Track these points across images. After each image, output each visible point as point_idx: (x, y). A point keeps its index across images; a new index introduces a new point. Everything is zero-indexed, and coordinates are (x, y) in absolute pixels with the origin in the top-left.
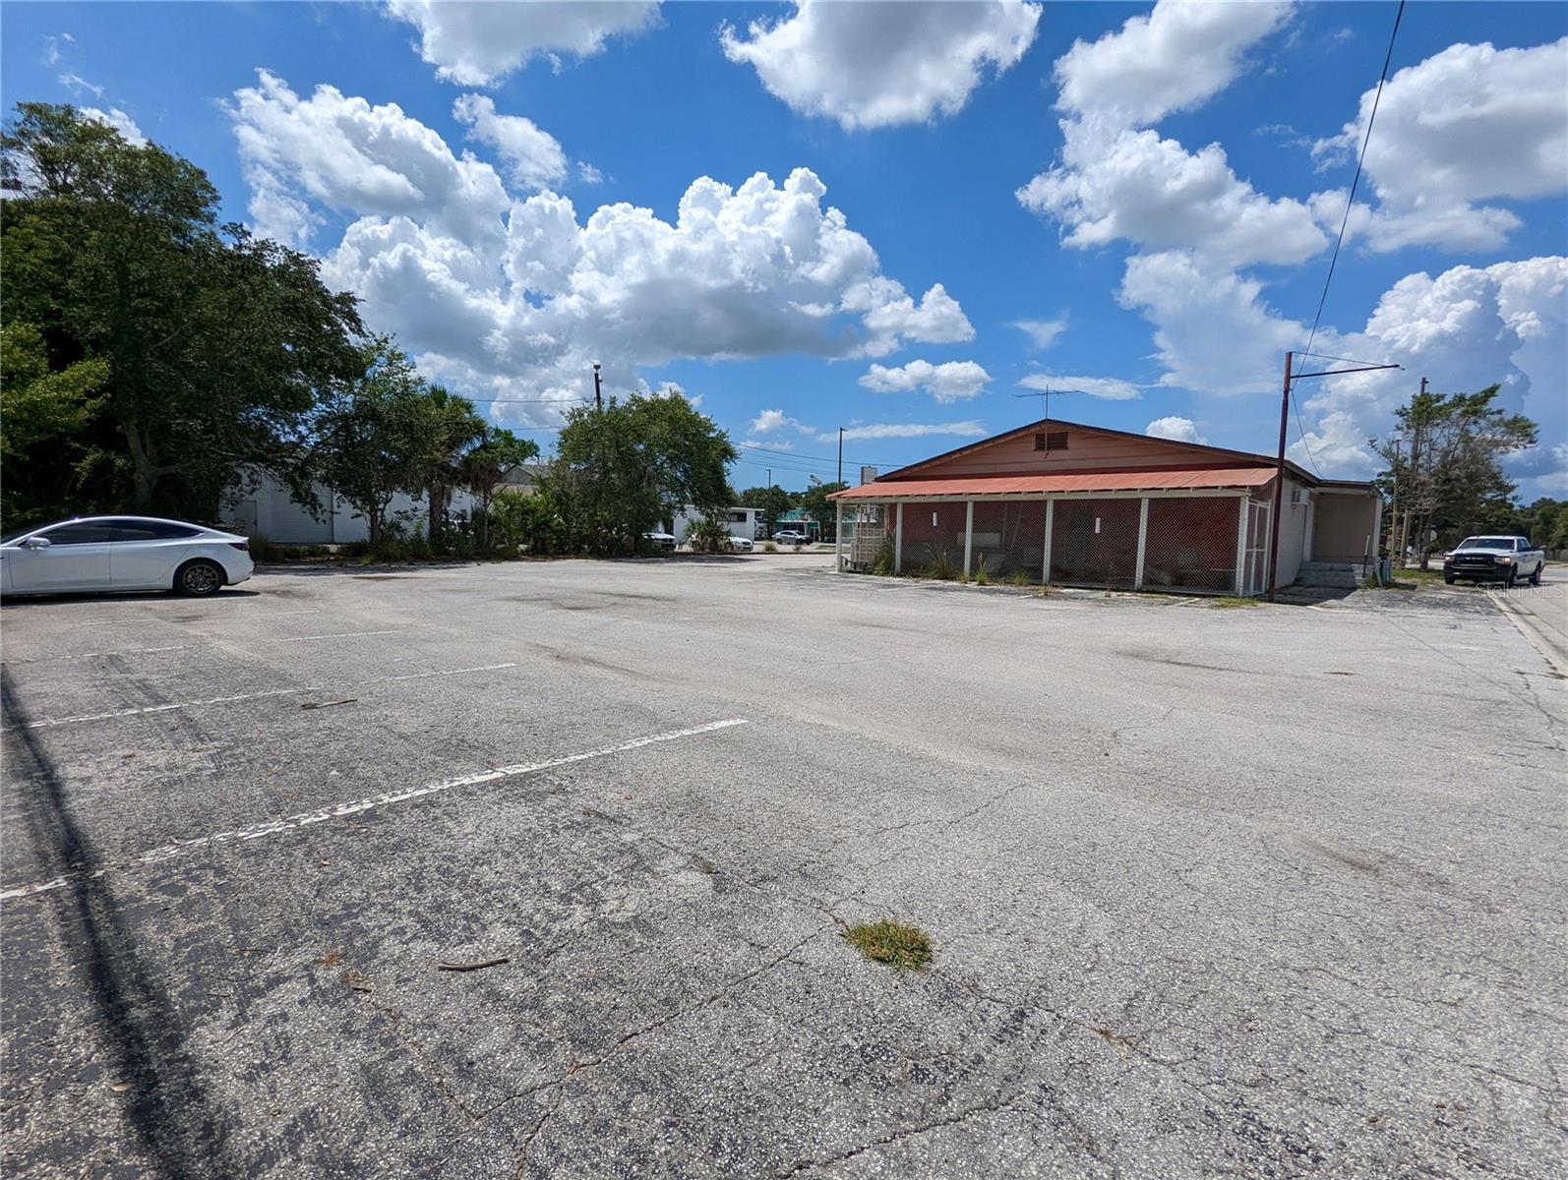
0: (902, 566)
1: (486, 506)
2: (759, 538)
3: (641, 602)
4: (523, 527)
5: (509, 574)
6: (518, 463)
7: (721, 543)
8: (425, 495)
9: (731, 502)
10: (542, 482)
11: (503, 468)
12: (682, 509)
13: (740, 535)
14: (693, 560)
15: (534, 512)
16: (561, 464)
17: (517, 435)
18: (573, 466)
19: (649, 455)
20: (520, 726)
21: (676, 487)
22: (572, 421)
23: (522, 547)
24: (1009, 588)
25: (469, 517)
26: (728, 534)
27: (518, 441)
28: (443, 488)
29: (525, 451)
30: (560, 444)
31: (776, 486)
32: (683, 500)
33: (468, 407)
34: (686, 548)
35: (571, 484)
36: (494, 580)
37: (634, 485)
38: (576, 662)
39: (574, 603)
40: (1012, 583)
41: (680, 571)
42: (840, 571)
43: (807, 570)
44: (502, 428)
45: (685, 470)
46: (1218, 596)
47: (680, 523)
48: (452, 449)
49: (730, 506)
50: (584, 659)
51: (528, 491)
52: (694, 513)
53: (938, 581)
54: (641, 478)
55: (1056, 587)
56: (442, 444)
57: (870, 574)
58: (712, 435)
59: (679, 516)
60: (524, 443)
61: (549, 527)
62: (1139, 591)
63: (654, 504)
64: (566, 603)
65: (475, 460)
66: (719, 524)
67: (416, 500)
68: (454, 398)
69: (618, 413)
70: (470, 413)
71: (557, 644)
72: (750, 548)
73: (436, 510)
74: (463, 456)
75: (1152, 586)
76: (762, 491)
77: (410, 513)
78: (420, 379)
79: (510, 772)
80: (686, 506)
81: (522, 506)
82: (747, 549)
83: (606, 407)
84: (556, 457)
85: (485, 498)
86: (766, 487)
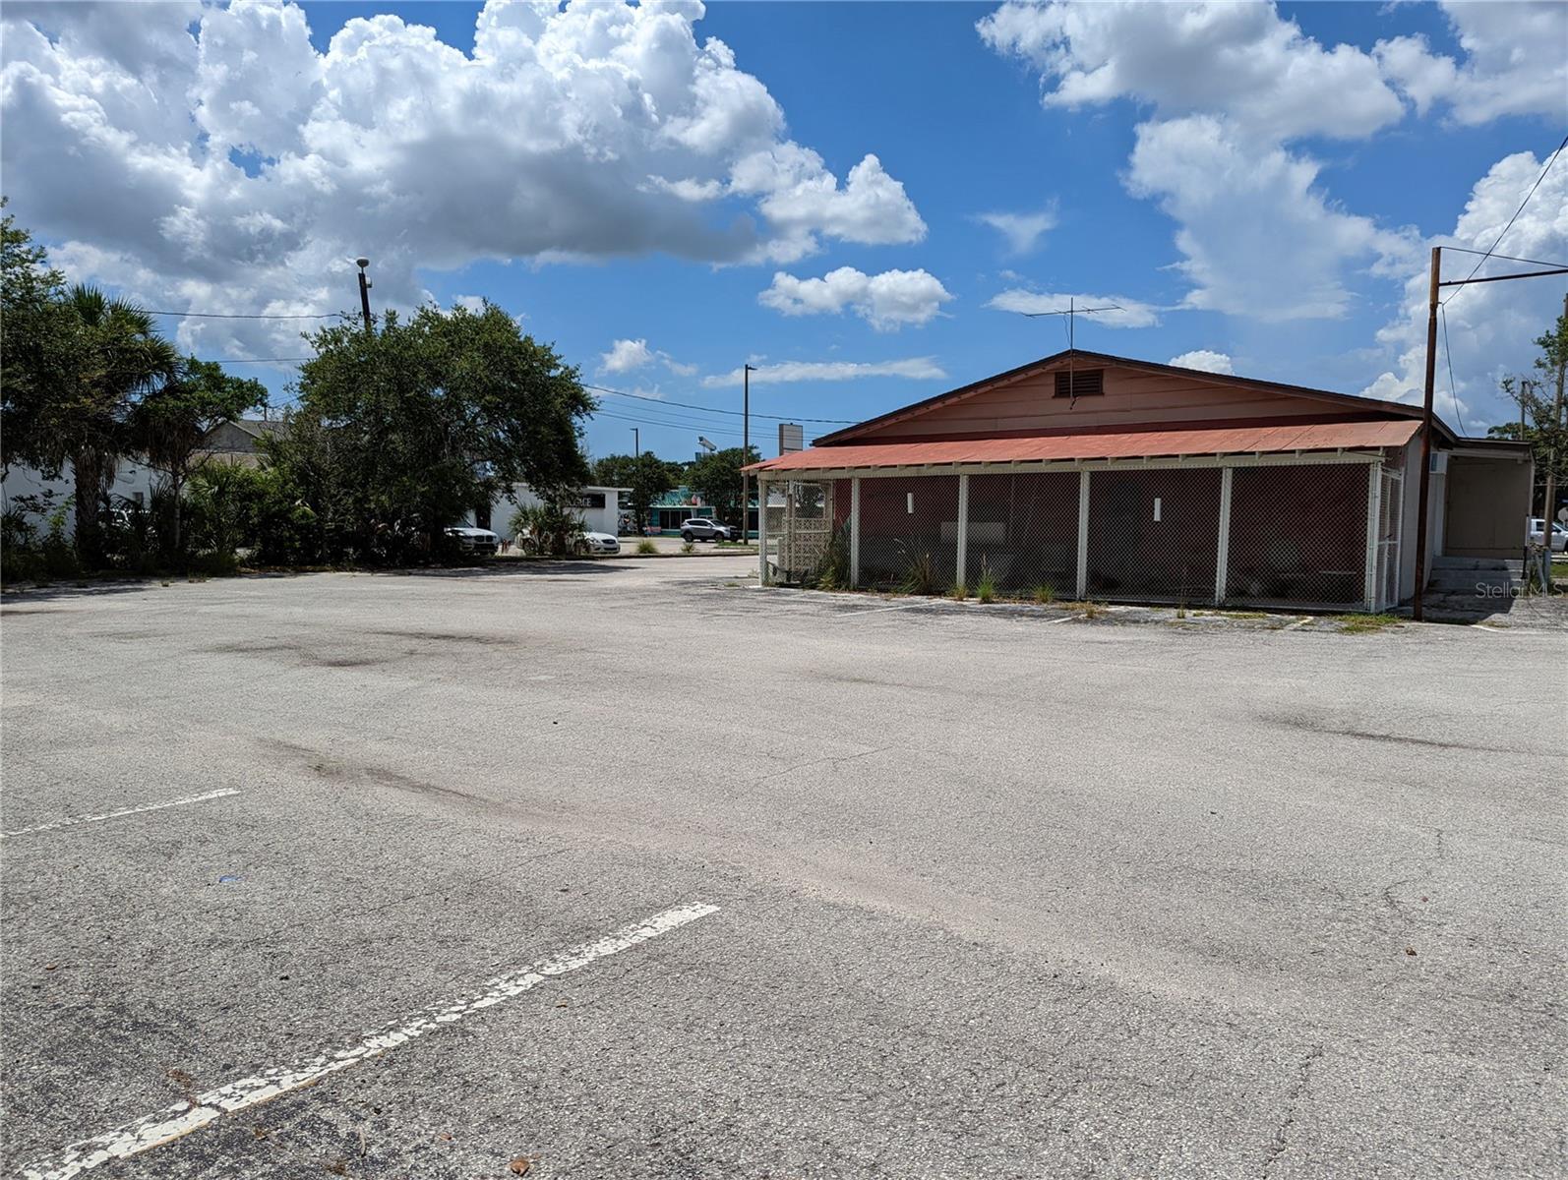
0: (860, 574)
1: (176, 486)
2: (623, 532)
3: (457, 647)
4: (242, 521)
5: (221, 602)
6: (231, 417)
7: (571, 541)
8: (68, 469)
9: (586, 478)
10: (274, 449)
11: (205, 425)
12: (509, 490)
13: (600, 527)
14: (528, 569)
15: (261, 496)
16: (307, 417)
17: (228, 371)
18: (326, 422)
19: (453, 404)
20: (249, 954)
21: (499, 454)
22: (322, 350)
23: (242, 552)
24: (1028, 606)
25: (147, 505)
26: (582, 527)
27: (230, 381)
28: (100, 458)
29: (243, 398)
30: (303, 386)
31: (648, 454)
32: (509, 476)
33: (142, 324)
34: (515, 551)
35: (324, 451)
36: (193, 613)
37: (428, 453)
38: (354, 778)
39: (340, 653)
40: (1030, 599)
41: (510, 589)
42: (766, 583)
43: (713, 583)
44: (203, 360)
45: (512, 430)
46: (1341, 613)
47: (503, 512)
48: (113, 393)
49: (584, 484)
50: (370, 771)
51: (251, 464)
52: (528, 497)
53: (918, 598)
54: (440, 442)
55: (1098, 603)
56: (95, 384)
57: (813, 587)
58: (553, 373)
59: (504, 501)
60: (241, 384)
61: (289, 521)
62: (1222, 607)
63: (465, 482)
64: (328, 653)
65: (155, 411)
66: (566, 511)
67: (52, 478)
68: (115, 308)
69: (399, 338)
70: (145, 333)
71: (315, 739)
72: (616, 549)
73: (88, 493)
74: (133, 405)
75: (1239, 600)
76: (626, 461)
77: (40, 500)
78: (53, 274)
79: (230, 1105)
80: (515, 484)
81: (240, 486)
82: (611, 550)
83: (380, 326)
84: (297, 407)
85: (175, 474)
86: (632, 454)
